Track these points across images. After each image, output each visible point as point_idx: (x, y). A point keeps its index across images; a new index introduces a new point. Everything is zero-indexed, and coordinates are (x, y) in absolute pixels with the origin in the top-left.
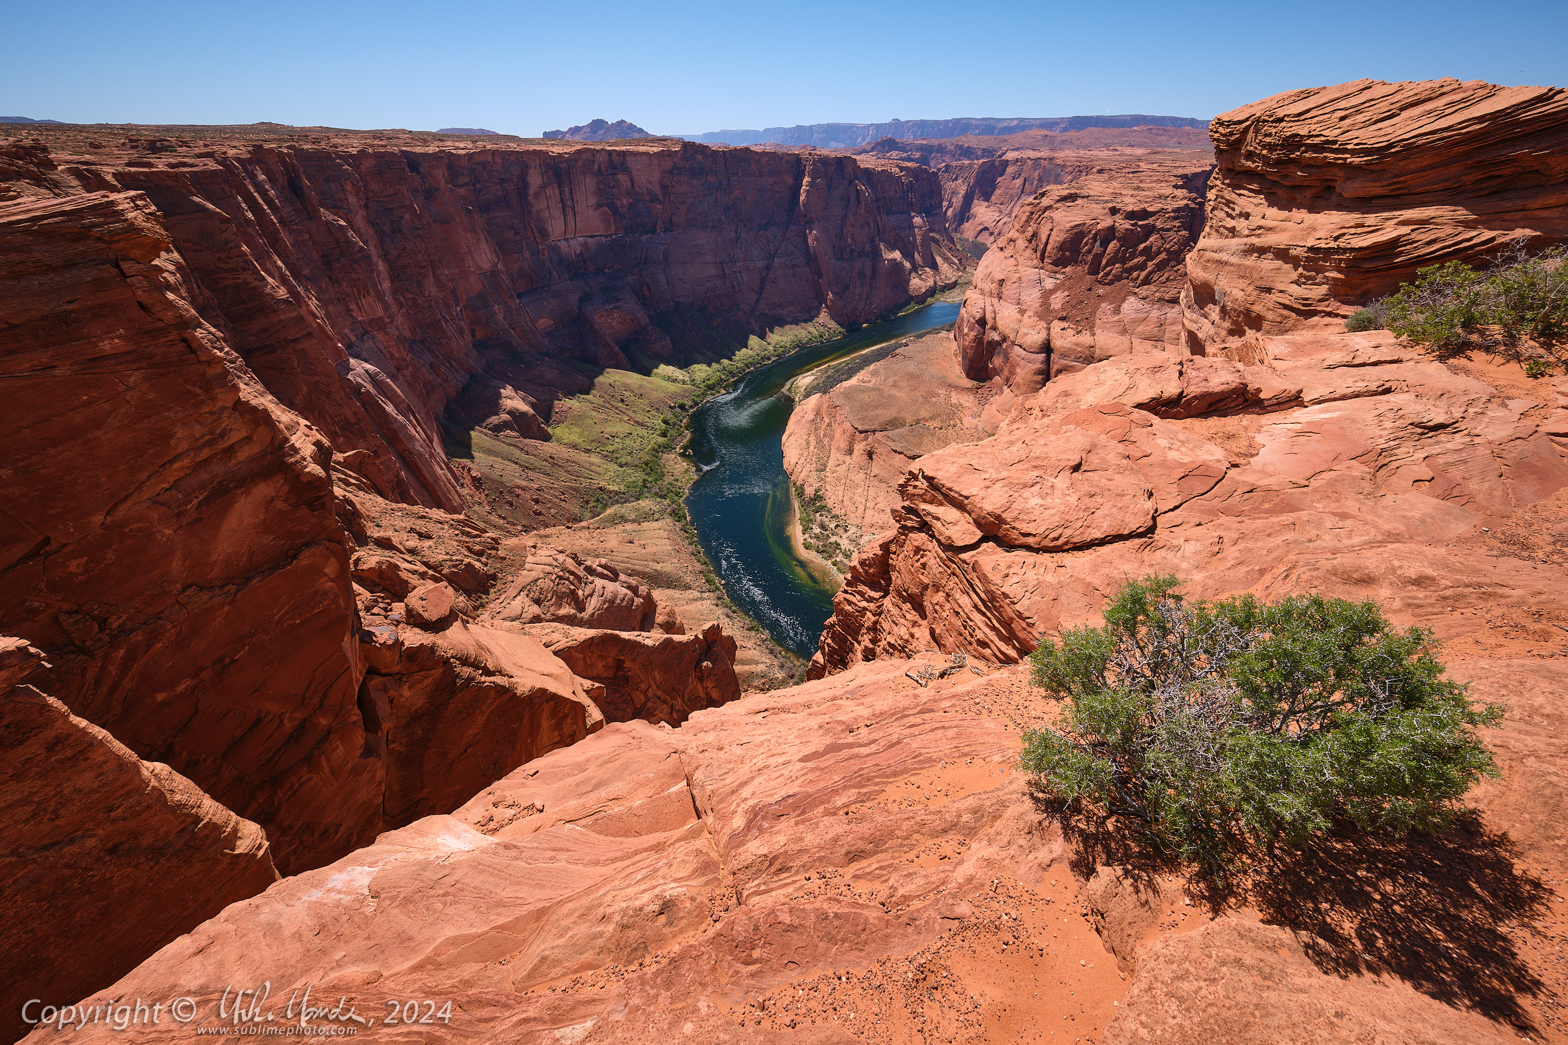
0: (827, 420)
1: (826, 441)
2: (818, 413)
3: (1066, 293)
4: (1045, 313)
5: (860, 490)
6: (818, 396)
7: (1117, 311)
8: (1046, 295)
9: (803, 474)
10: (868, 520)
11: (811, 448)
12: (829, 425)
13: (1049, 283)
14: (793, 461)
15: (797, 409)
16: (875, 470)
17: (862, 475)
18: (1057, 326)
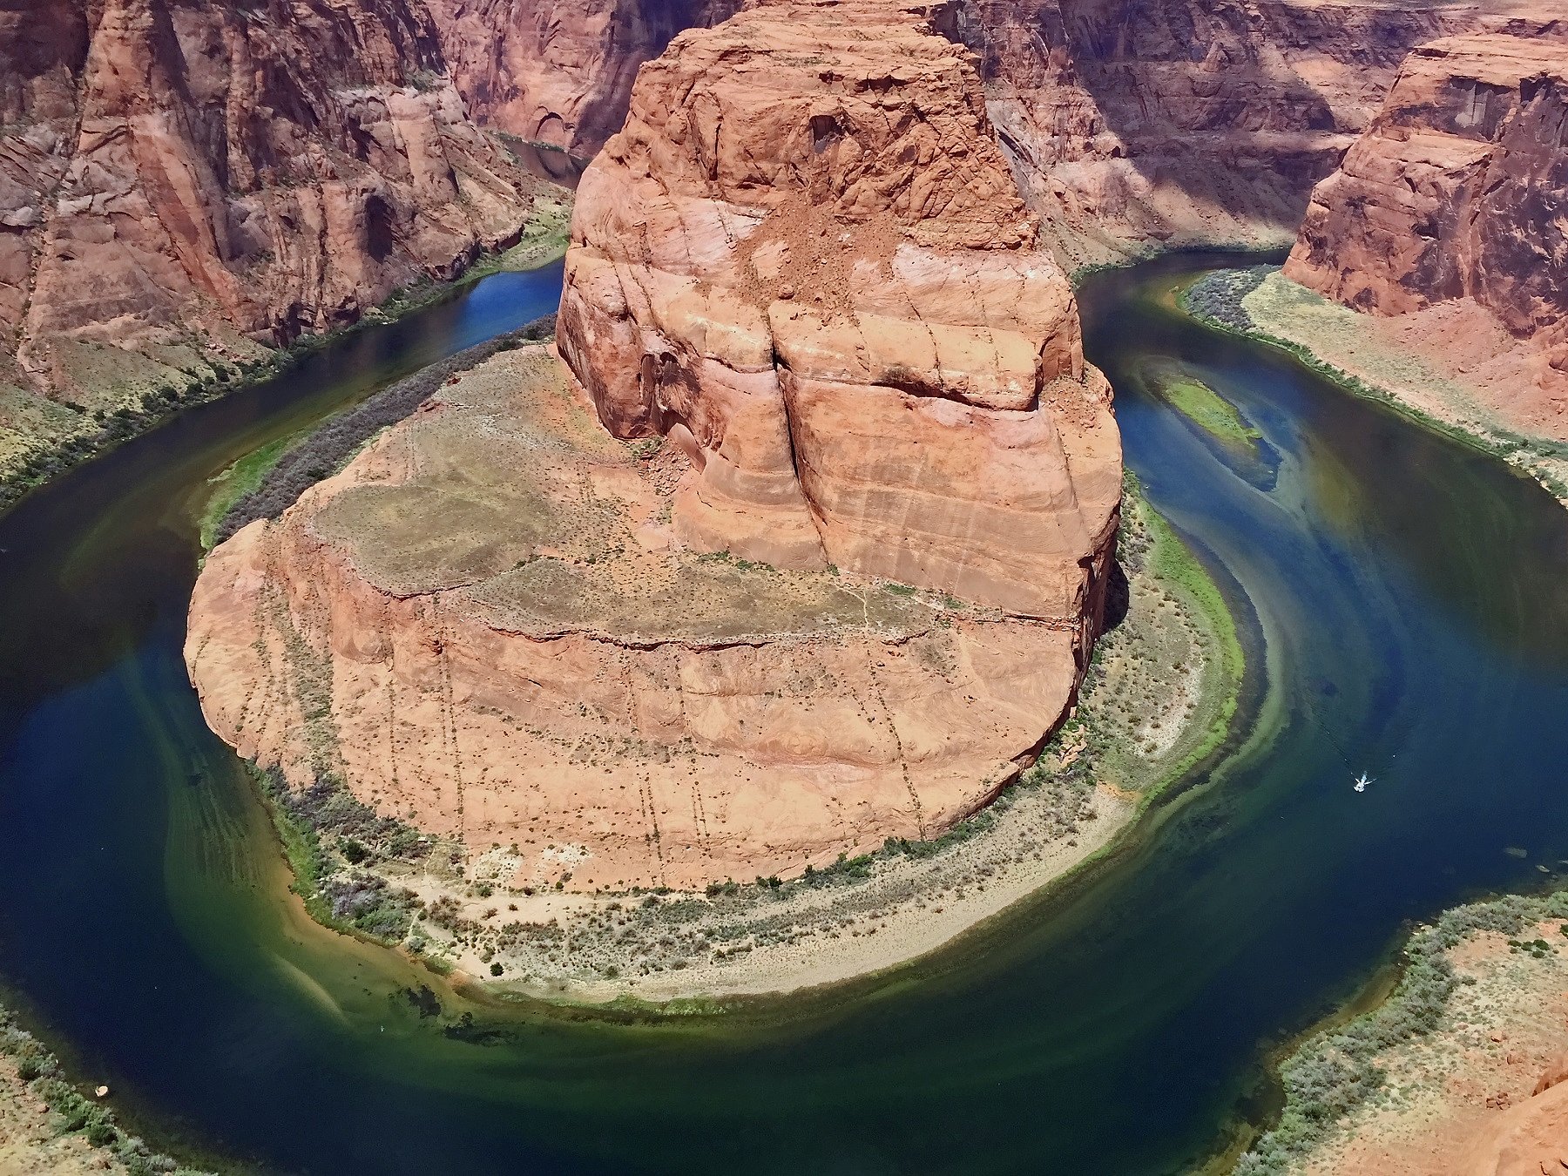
0: (302, 586)
1: (312, 637)
2: (271, 568)
3: (781, 245)
4: (753, 289)
5: (435, 744)
6: (258, 525)
7: (887, 273)
8: (743, 249)
9: (269, 734)
10: (475, 814)
11: (276, 664)
12: (312, 594)
13: (742, 226)
14: (234, 705)
15: (209, 567)
16: (461, 689)
17: (430, 706)
18: (780, 311)
